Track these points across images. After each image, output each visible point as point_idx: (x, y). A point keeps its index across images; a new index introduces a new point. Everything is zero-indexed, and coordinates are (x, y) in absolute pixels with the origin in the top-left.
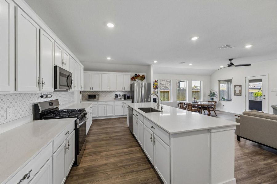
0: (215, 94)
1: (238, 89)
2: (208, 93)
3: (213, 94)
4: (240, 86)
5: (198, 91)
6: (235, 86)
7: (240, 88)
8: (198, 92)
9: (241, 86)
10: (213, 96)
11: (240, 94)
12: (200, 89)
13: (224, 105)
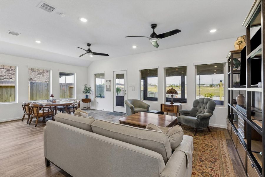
0: (90, 90)
1: (108, 84)
6: (107, 81)
7: (110, 83)
9: (111, 80)
10: (87, 92)
11: (110, 90)
12: (74, 84)
13: (99, 103)
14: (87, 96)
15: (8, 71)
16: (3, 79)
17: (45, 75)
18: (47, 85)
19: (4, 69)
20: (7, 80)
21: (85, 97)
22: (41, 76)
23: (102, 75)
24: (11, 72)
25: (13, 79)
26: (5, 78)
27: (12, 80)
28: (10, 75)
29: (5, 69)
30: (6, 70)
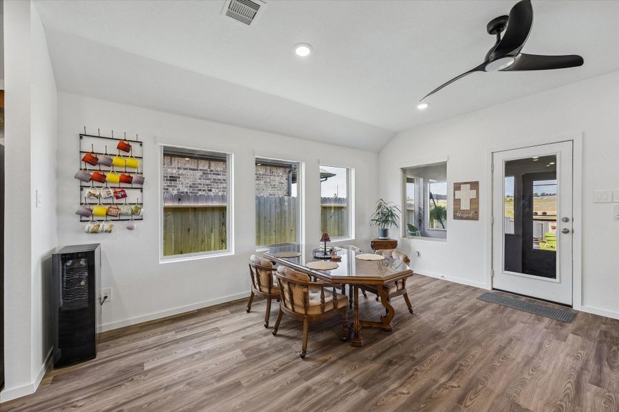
0: (392, 215)
1: (466, 195)
2: (371, 212)
3: (386, 217)
4: (475, 185)
5: (343, 205)
6: (457, 187)
7: (475, 191)
8: (342, 208)
9: (477, 183)
10: (386, 221)
11: (473, 215)
12: (347, 200)
13: (421, 253)
14: (385, 232)
15: (204, 173)
16: (196, 191)
17: (268, 180)
18: (280, 203)
19: (198, 170)
20: (203, 193)
21: (378, 236)
22: (262, 182)
23: (437, 170)
24: (210, 176)
25: (213, 190)
26: (200, 190)
27: (211, 193)
28: (208, 182)
29: (200, 170)
30: (200, 173)
